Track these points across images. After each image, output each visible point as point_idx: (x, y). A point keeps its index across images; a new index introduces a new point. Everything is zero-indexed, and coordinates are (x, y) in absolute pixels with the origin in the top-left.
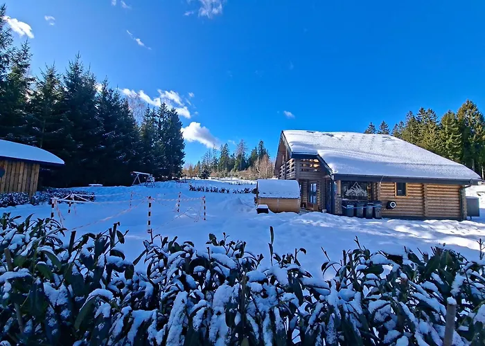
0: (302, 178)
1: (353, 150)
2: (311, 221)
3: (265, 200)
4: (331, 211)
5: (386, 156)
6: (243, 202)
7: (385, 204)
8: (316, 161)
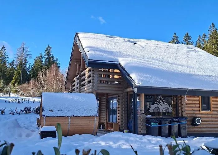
0: (99, 91)
1: (157, 60)
2: (111, 143)
3: (51, 119)
4: (134, 130)
5: (191, 67)
6: (22, 125)
7: (190, 121)
8: (117, 71)
